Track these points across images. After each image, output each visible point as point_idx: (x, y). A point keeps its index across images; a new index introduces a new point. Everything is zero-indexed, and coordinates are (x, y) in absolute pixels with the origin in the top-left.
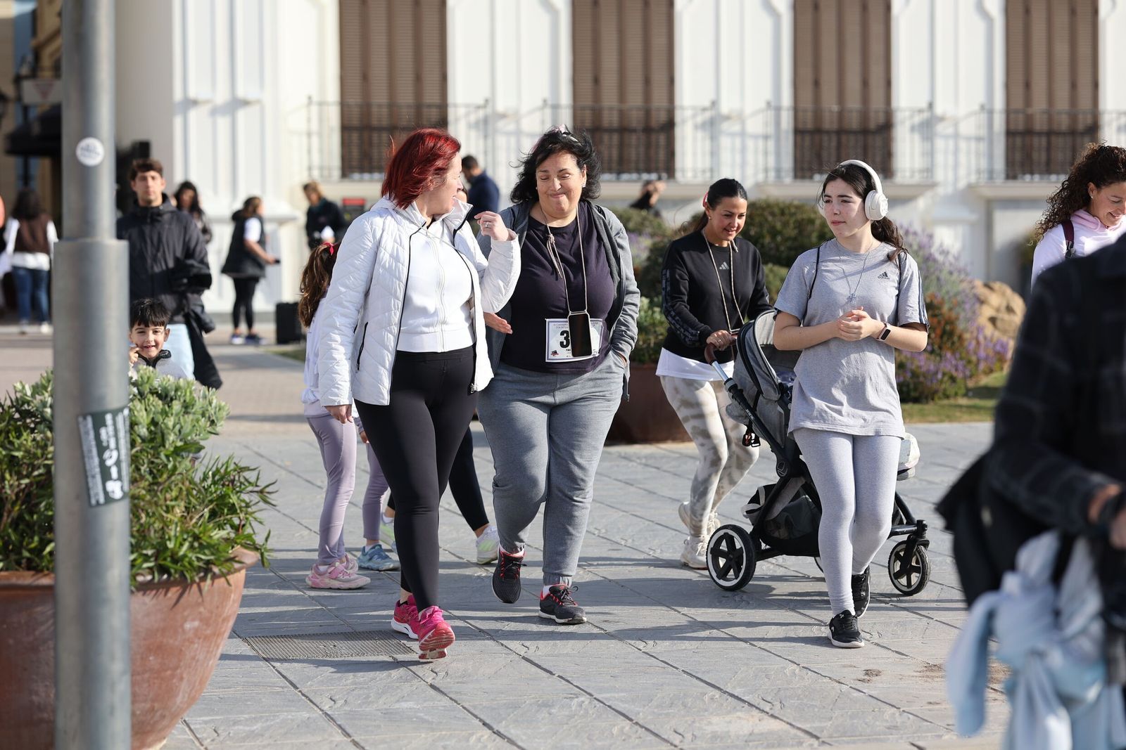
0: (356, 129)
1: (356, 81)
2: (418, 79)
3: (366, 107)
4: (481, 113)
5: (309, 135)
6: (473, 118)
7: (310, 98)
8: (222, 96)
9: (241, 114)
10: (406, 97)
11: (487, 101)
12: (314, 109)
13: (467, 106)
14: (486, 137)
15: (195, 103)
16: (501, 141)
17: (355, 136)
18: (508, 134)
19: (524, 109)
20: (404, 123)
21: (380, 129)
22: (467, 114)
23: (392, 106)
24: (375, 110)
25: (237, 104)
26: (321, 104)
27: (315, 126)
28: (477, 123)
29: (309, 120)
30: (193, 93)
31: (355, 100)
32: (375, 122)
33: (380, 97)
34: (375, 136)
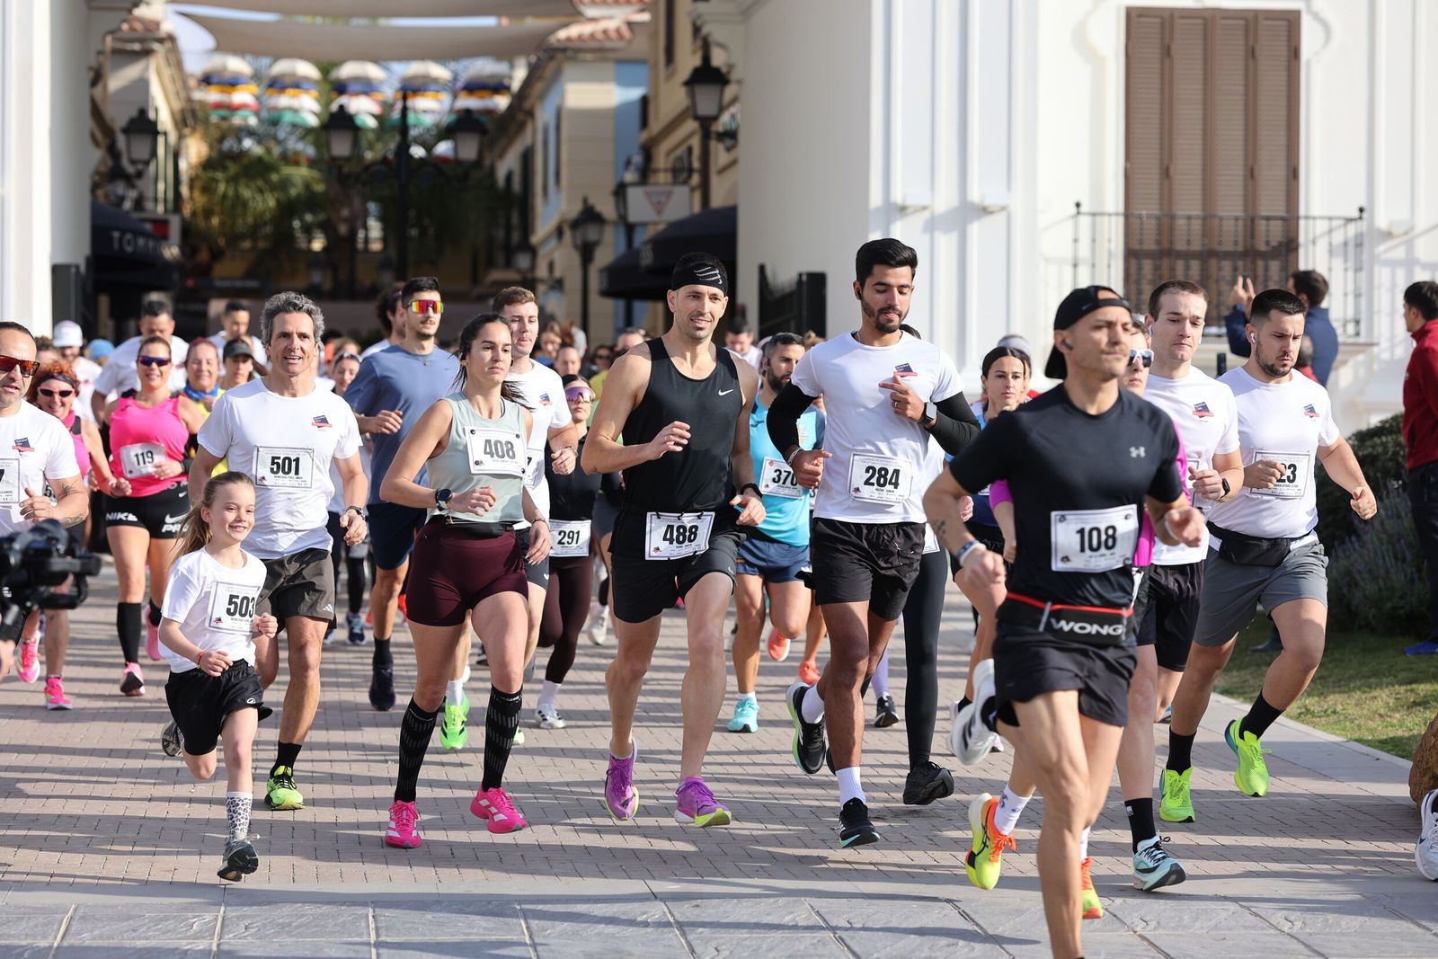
0: (1148, 255)
1: (1150, 177)
2: (1251, 174)
3: (1166, 221)
4: (1352, 229)
5: (1075, 266)
6: (1338, 238)
7: (1078, 205)
8: (945, 200)
9: (975, 229)
10: (1230, 206)
11: (1361, 210)
12: (1085, 221)
13: (1330, 219)
14: (1358, 269)
15: (903, 209)
16: (1383, 275)
17: (1148, 265)
18: (1393, 264)
19: (1421, 224)
20: (1228, 246)
21: (1187, 256)
22: (1330, 231)
23: (1207, 218)
24: (1181, 223)
25: (970, 212)
26: (1094, 215)
27: (1084, 250)
28: (1346, 244)
29: (1076, 241)
30: (898, 196)
31: (1148, 210)
32: (1180, 246)
33: (1188, 205)
34: (1180, 265)
